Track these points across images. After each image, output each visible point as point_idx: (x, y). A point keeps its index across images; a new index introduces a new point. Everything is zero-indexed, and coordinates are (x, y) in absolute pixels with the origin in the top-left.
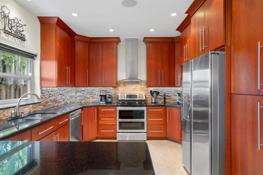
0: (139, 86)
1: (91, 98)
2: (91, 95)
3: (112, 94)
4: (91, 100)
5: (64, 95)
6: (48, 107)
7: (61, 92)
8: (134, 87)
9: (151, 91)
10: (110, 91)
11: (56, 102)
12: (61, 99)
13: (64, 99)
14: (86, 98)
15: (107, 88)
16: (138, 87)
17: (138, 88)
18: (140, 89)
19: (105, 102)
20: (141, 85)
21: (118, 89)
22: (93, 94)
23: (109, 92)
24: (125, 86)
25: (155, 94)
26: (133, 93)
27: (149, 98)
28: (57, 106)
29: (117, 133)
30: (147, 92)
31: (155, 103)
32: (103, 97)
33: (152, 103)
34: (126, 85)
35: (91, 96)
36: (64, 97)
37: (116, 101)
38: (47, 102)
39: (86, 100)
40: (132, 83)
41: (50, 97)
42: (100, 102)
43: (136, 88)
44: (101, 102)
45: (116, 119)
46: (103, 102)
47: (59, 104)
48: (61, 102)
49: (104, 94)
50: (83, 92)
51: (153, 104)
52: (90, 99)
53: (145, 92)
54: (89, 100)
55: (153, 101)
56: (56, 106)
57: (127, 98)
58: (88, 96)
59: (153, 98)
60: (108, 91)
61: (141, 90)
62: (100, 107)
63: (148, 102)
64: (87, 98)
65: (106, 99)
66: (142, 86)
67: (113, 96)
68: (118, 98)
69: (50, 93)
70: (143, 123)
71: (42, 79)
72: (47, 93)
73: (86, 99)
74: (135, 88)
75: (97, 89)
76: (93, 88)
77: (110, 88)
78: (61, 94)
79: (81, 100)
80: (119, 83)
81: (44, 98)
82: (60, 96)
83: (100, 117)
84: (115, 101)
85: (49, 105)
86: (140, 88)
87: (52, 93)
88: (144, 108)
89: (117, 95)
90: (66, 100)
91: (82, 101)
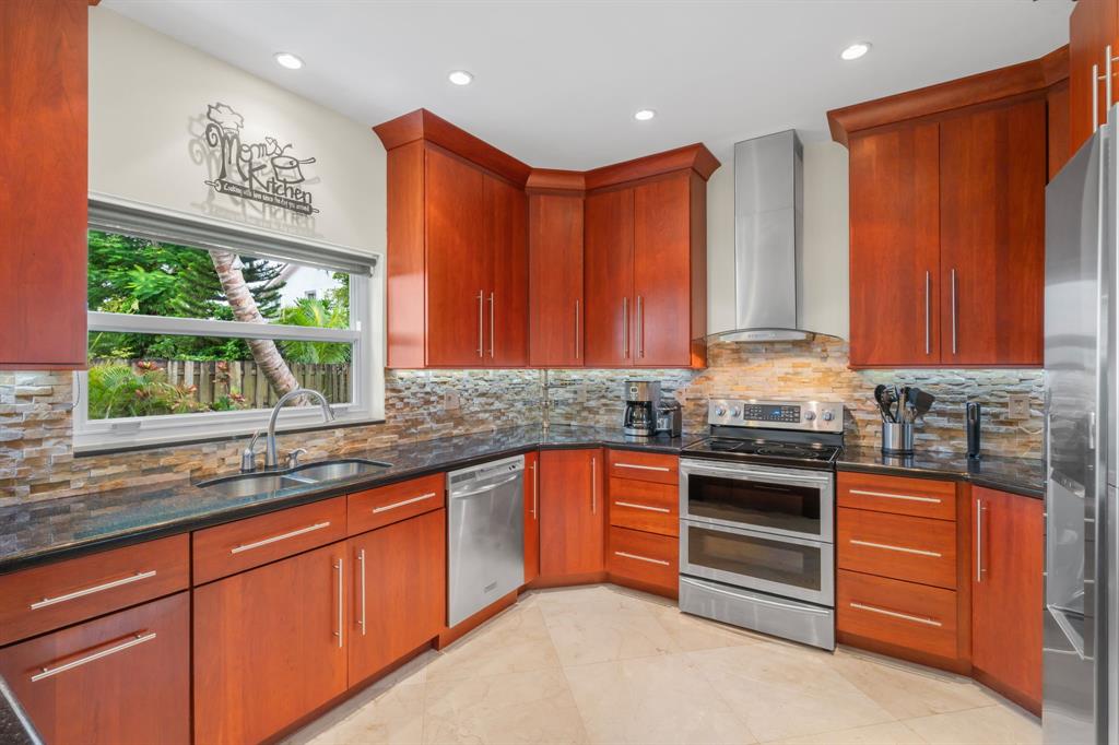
0: (814, 362)
1: (601, 412)
2: (604, 401)
3: (682, 401)
4: (603, 419)
5: (498, 397)
6: (420, 438)
7: (483, 386)
8: (783, 365)
9: (879, 390)
10: (674, 386)
11: (459, 421)
12: (486, 411)
13: (499, 414)
14: (585, 409)
15: (662, 374)
16: (809, 365)
17: (808, 373)
18: (819, 380)
19: (645, 432)
20: (824, 359)
21: (708, 379)
22: (610, 395)
23: (669, 390)
24: (741, 361)
25: (904, 409)
26: (783, 395)
27: (869, 423)
28: (467, 436)
29: (682, 579)
30: (857, 395)
31: (903, 454)
32: (641, 410)
33: (885, 452)
34: (747, 361)
35: (605, 405)
36: (497, 405)
37: (699, 430)
38: (416, 423)
39: (585, 419)
40: (777, 346)
41: (428, 402)
42: (628, 431)
43: (796, 374)
44: (634, 432)
45: (678, 514)
46: (641, 432)
47: (475, 430)
48: (482, 422)
49: (646, 399)
50: (573, 388)
51: (893, 463)
52: (598, 413)
53: (846, 392)
54: (597, 417)
55: (893, 444)
56: (457, 436)
57: (747, 417)
58: (592, 403)
59: (893, 430)
60: (664, 385)
61: (822, 382)
62: (612, 454)
63: (863, 442)
64: (590, 410)
65: (651, 417)
66: (831, 364)
67: (688, 407)
68: (706, 415)
69: (428, 389)
70: (813, 554)
71: (390, 341)
72: (415, 389)
73: (585, 414)
74: (791, 371)
75: (624, 375)
76: (608, 373)
77: (676, 372)
78: (483, 395)
79: (568, 416)
80: (716, 351)
81: (399, 405)
82: (477, 401)
83: (612, 493)
84: (692, 430)
85: (426, 432)
86: (815, 370)
87: (439, 390)
88: (820, 480)
89: (703, 402)
90: (511, 415)
91: (573, 423)
